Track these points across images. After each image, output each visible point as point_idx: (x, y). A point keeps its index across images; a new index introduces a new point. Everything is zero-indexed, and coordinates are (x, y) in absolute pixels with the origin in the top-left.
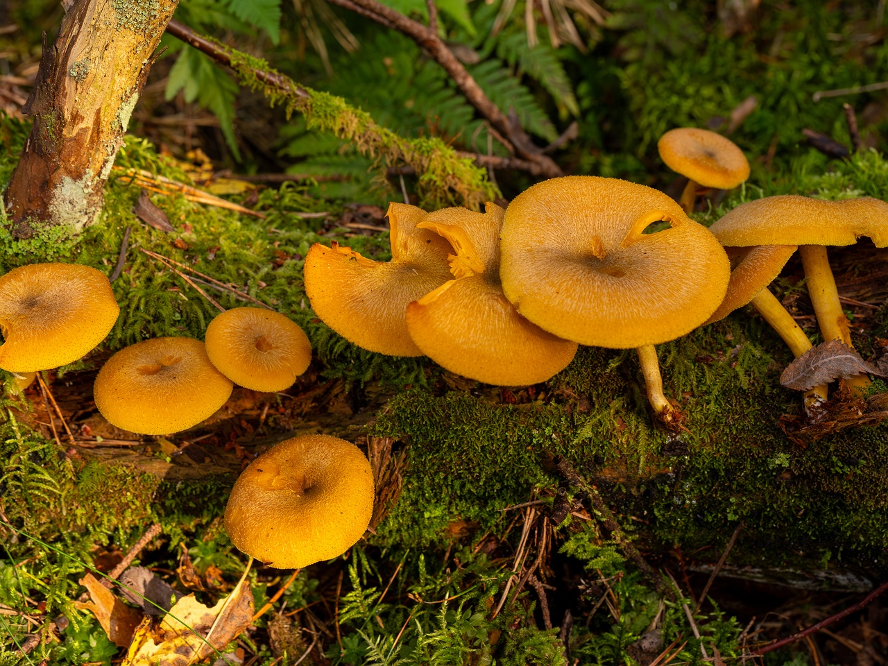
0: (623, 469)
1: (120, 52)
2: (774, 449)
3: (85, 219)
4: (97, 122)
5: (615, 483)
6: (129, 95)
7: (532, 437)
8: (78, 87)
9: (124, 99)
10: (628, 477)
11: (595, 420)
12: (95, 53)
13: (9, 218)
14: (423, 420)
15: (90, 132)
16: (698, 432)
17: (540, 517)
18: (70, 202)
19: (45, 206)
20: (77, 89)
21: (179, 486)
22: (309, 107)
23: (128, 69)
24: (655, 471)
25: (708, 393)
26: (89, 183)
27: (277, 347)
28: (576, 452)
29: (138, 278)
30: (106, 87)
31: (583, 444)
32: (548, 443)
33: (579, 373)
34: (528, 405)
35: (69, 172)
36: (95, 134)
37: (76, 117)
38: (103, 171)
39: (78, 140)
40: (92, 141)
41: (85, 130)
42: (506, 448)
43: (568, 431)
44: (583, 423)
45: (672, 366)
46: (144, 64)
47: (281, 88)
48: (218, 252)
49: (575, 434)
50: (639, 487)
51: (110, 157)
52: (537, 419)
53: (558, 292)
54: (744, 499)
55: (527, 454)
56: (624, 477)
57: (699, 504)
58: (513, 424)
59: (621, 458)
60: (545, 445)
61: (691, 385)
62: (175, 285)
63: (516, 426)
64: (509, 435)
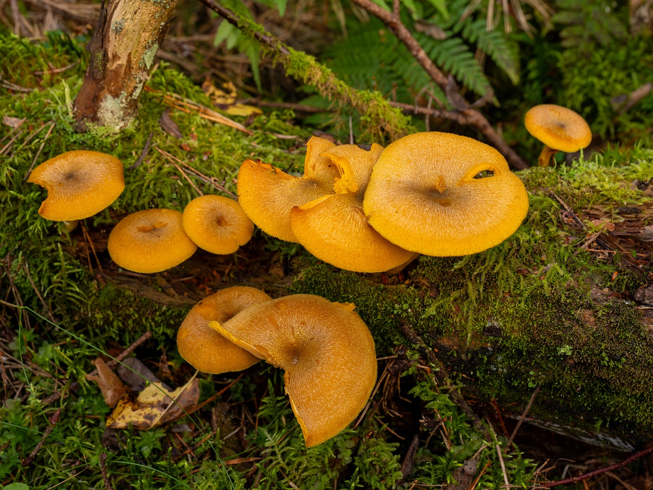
0: (456, 340)
1: (144, 16)
2: (562, 341)
3: (122, 124)
4: (129, 61)
5: (450, 349)
6: (151, 45)
7: (394, 308)
9: (147, 47)
10: (460, 346)
11: (439, 303)
12: (129, 16)
13: (73, 118)
14: (322, 287)
15: (124, 67)
16: (510, 322)
18: (112, 112)
19: (95, 113)
20: (116, 38)
21: (164, 308)
22: (288, 61)
23: (150, 28)
24: (478, 345)
25: (520, 295)
26: (124, 101)
27: (231, 225)
28: (424, 324)
29: (153, 166)
30: (135, 38)
31: (429, 319)
32: (405, 315)
34: (394, 287)
35: (111, 92)
36: (128, 69)
37: (116, 57)
38: (134, 94)
39: (116, 72)
40: (126, 73)
41: (121, 66)
42: (376, 314)
43: (419, 308)
44: (430, 304)
45: (498, 273)
46: (162, 26)
48: (210, 156)
49: (424, 311)
50: (467, 355)
51: (139, 85)
52: (399, 297)
53: (397, 212)
54: (540, 373)
55: (391, 320)
56: (457, 346)
57: (509, 372)
58: (382, 298)
59: (455, 332)
60: (403, 316)
61: (509, 288)
62: (176, 174)
63: (384, 300)
64: (379, 305)
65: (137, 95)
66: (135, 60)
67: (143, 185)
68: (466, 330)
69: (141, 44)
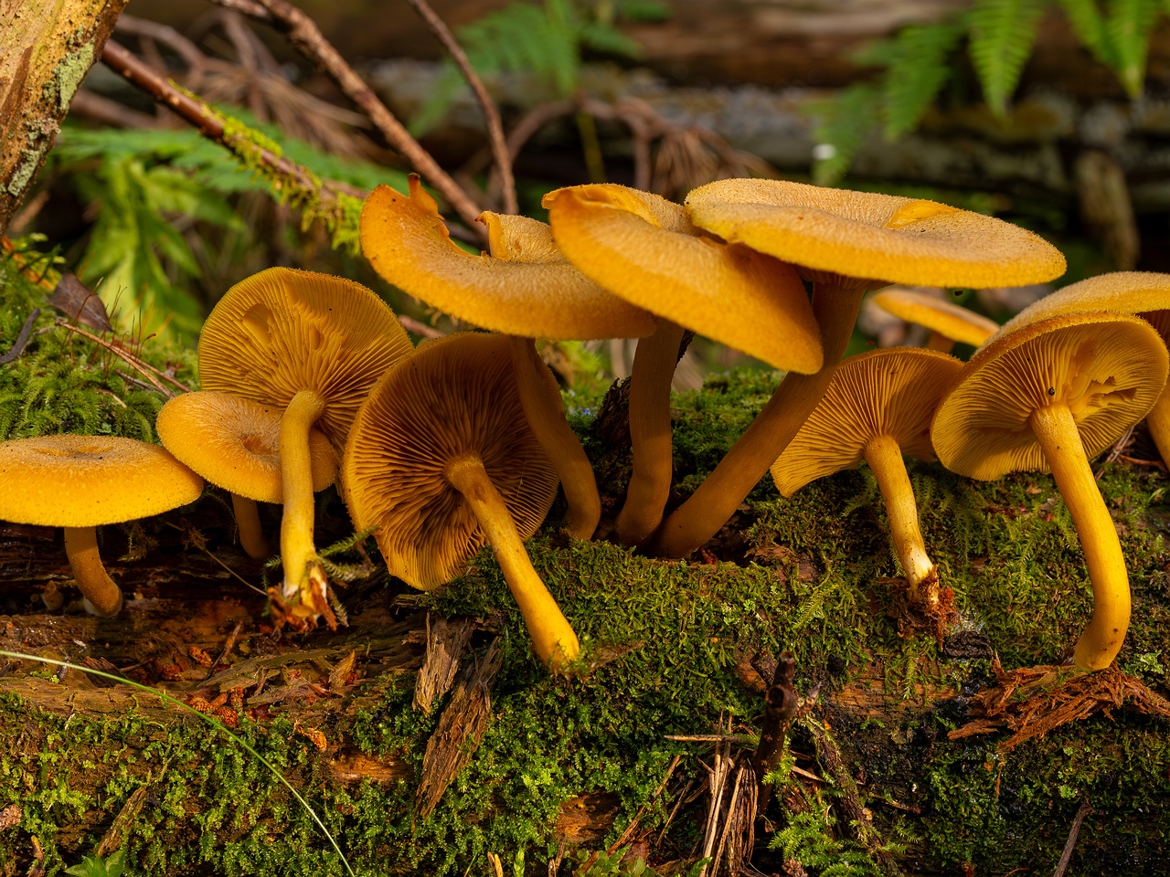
0: (877, 687)
4: (23, 73)
5: (863, 718)
6: (80, 41)
9: (71, 46)
10: (886, 705)
11: (827, 592)
15: (8, 89)
16: (1002, 617)
17: (732, 770)
21: (70, 721)
22: (338, 213)
24: (931, 695)
28: (796, 648)
30: (48, 9)
31: (811, 631)
32: (747, 629)
33: (797, 519)
34: (713, 566)
36: (15, 96)
40: (8, 107)
42: (675, 637)
43: (783, 608)
44: (808, 596)
47: (298, 181)
49: (793, 613)
50: (904, 728)
51: (32, 154)
52: (729, 585)
53: (801, 219)
54: (1088, 749)
55: (713, 650)
56: (878, 707)
57: (1010, 762)
58: (688, 594)
59: (874, 664)
60: (743, 633)
61: (984, 542)
62: (105, 387)
63: (692, 599)
64: (681, 611)
65: (22, 184)
66: (37, 73)
67: (22, 402)
68: (902, 654)
69: (60, 31)
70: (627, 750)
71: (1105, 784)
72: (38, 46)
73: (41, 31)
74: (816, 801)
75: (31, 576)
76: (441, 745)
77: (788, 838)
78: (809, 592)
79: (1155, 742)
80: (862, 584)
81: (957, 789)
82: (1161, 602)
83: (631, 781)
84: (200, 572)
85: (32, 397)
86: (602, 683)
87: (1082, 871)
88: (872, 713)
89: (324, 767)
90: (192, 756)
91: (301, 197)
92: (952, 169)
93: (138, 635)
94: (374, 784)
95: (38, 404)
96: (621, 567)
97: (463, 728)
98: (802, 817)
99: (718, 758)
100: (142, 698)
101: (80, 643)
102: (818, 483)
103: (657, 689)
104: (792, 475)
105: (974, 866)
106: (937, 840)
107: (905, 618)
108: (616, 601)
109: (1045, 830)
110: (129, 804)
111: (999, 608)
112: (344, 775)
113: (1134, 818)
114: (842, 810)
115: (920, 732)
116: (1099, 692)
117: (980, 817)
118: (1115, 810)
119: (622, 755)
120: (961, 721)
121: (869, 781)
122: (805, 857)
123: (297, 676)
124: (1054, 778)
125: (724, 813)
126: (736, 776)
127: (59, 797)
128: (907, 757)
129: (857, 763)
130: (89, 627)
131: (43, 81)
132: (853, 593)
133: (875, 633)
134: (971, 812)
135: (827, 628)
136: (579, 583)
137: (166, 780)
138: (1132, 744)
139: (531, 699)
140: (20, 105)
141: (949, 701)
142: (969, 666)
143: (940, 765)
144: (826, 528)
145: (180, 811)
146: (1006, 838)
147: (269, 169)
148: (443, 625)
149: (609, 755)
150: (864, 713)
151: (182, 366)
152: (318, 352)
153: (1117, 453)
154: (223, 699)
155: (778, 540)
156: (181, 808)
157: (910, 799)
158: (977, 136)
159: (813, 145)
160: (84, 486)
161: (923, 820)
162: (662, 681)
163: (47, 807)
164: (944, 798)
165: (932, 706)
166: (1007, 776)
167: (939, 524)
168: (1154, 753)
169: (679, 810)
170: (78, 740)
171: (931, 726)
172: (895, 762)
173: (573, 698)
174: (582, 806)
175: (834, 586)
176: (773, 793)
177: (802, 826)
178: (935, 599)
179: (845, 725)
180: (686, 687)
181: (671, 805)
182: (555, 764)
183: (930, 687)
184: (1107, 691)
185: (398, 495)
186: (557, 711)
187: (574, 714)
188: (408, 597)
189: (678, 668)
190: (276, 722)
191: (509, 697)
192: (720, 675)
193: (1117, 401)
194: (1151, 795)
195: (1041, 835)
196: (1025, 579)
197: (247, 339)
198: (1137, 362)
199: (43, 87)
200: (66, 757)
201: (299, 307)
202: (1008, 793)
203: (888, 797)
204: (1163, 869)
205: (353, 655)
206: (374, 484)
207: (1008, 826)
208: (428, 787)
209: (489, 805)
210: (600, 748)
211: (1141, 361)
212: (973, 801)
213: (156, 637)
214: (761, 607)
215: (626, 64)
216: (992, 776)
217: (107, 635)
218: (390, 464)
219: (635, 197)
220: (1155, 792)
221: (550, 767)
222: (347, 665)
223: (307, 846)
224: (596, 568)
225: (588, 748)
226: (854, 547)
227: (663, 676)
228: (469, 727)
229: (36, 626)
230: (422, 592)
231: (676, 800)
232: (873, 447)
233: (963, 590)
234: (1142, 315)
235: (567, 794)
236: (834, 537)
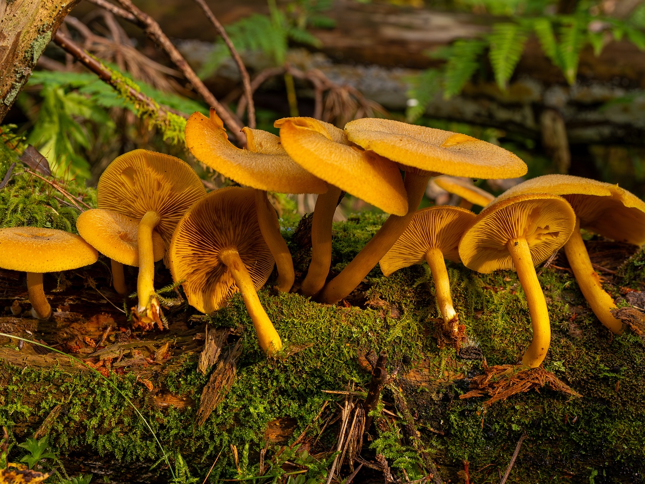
0: (426, 372)
4: (16, 44)
5: (418, 387)
6: (45, 29)
8: (8, 8)
9: (40, 32)
10: (430, 381)
11: (404, 324)
15: (8, 52)
16: (489, 340)
20: (6, 10)
21: (24, 370)
22: (167, 122)
23: (50, 5)
24: (452, 377)
25: (495, 311)
28: (387, 351)
30: (30, 13)
31: (395, 342)
32: (364, 340)
33: (391, 287)
34: (349, 309)
36: (11, 55)
38: (8, 96)
40: (7, 61)
41: (4, 48)
42: (328, 342)
43: (382, 331)
44: (394, 325)
46: (62, 7)
47: (148, 105)
49: (387, 333)
50: (438, 393)
51: (17, 84)
52: (356, 318)
53: (401, 140)
54: (527, 407)
55: (347, 349)
56: (426, 381)
57: (489, 411)
58: (336, 321)
59: (425, 360)
60: (362, 342)
61: (482, 304)
62: (48, 204)
63: (338, 324)
64: (332, 329)
65: (11, 99)
66: (23, 45)
67: (7, 209)
68: (439, 356)
69: (35, 24)
70: (302, 397)
71: (535, 425)
72: (24, 31)
73: (26, 24)
74: (394, 426)
75: (7, 297)
76: (210, 391)
77: (379, 443)
78: (395, 323)
79: (559, 405)
80: (421, 321)
81: (462, 424)
82: (566, 337)
83: (303, 413)
84: (92, 300)
85: (12, 207)
86: (291, 363)
87: (521, 467)
88: (423, 384)
89: (151, 399)
90: (85, 390)
91: (148, 113)
92: (478, 115)
93: (59, 329)
94: (175, 409)
95: (15, 211)
96: (304, 307)
97: (221, 383)
98: (386, 434)
99: (347, 403)
100: (61, 360)
101: (29, 332)
102: (402, 270)
103: (318, 367)
104: (390, 265)
105: (469, 462)
106: (451, 449)
107: (441, 338)
108: (300, 323)
109: (504, 446)
110: (52, 413)
111: (487, 336)
112: (160, 404)
113: (547, 442)
114: (406, 431)
115: (446, 395)
116: (533, 379)
117: (473, 438)
118: (538, 438)
119: (299, 400)
120: (466, 390)
121: (420, 418)
122: (387, 454)
123: (139, 353)
124: (510, 420)
125: (348, 430)
126: (355, 412)
127: (17, 408)
128: (439, 407)
129: (414, 409)
130: (34, 324)
131: (25, 49)
132: (417, 325)
133: (426, 345)
134: (469, 435)
135: (403, 342)
136: (282, 313)
137: (71, 402)
138: (548, 405)
139: (256, 369)
140: (13, 60)
141: (461, 380)
142: (471, 364)
143: (455, 411)
144: (405, 293)
145: (77, 418)
146: (485, 449)
147: (133, 98)
148: (214, 331)
149: (293, 399)
150: (419, 384)
151: (86, 196)
152: (159, 192)
153: (549, 263)
154: (101, 363)
155: (381, 297)
156: (78, 416)
157: (439, 428)
158: (491, 99)
159: (407, 99)
160: (41, 252)
161: (445, 438)
162: (321, 364)
163: (11, 413)
164: (456, 428)
165: (452, 382)
166: (487, 418)
167: (460, 293)
168: (558, 410)
169: (326, 428)
170: (28, 380)
171: (451, 392)
172: (433, 409)
173: (276, 370)
174: (278, 424)
175: (407, 321)
176: (373, 421)
177: (386, 438)
178: (456, 329)
179: (411, 390)
180: (332, 367)
181: (322, 425)
182: (266, 403)
183: (452, 373)
184: (537, 378)
185: (195, 265)
186: (269, 377)
187: (277, 378)
188: (197, 316)
189: (329, 357)
190: (128, 375)
191: (245, 369)
192: (349, 362)
193: (550, 238)
194: (556, 430)
195: (502, 448)
196: (501, 322)
197: (123, 184)
198: (560, 219)
199: (25, 52)
200: (21, 388)
201: (150, 170)
202: (487, 427)
203: (429, 426)
204: (560, 468)
205: (167, 344)
206: (184, 259)
207: (486, 443)
208: (203, 411)
209: (232, 421)
210: (289, 396)
211: (562, 219)
212: (470, 430)
213: (68, 331)
214: (372, 330)
215: (311, 50)
216: (480, 418)
217: (44, 329)
218: (193, 250)
219: (320, 125)
220: (558, 429)
221: (263, 404)
222: (164, 349)
223: (140, 438)
224: (291, 306)
225: (283, 395)
226: (418, 302)
227: (321, 361)
228: (224, 382)
229: (8, 322)
230: (205, 314)
231: (325, 423)
232: (430, 254)
233: (470, 326)
234: (563, 196)
235: (271, 417)
236: (409, 297)
